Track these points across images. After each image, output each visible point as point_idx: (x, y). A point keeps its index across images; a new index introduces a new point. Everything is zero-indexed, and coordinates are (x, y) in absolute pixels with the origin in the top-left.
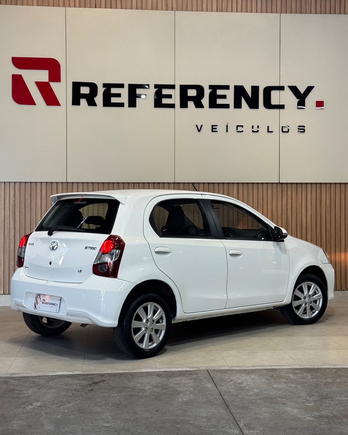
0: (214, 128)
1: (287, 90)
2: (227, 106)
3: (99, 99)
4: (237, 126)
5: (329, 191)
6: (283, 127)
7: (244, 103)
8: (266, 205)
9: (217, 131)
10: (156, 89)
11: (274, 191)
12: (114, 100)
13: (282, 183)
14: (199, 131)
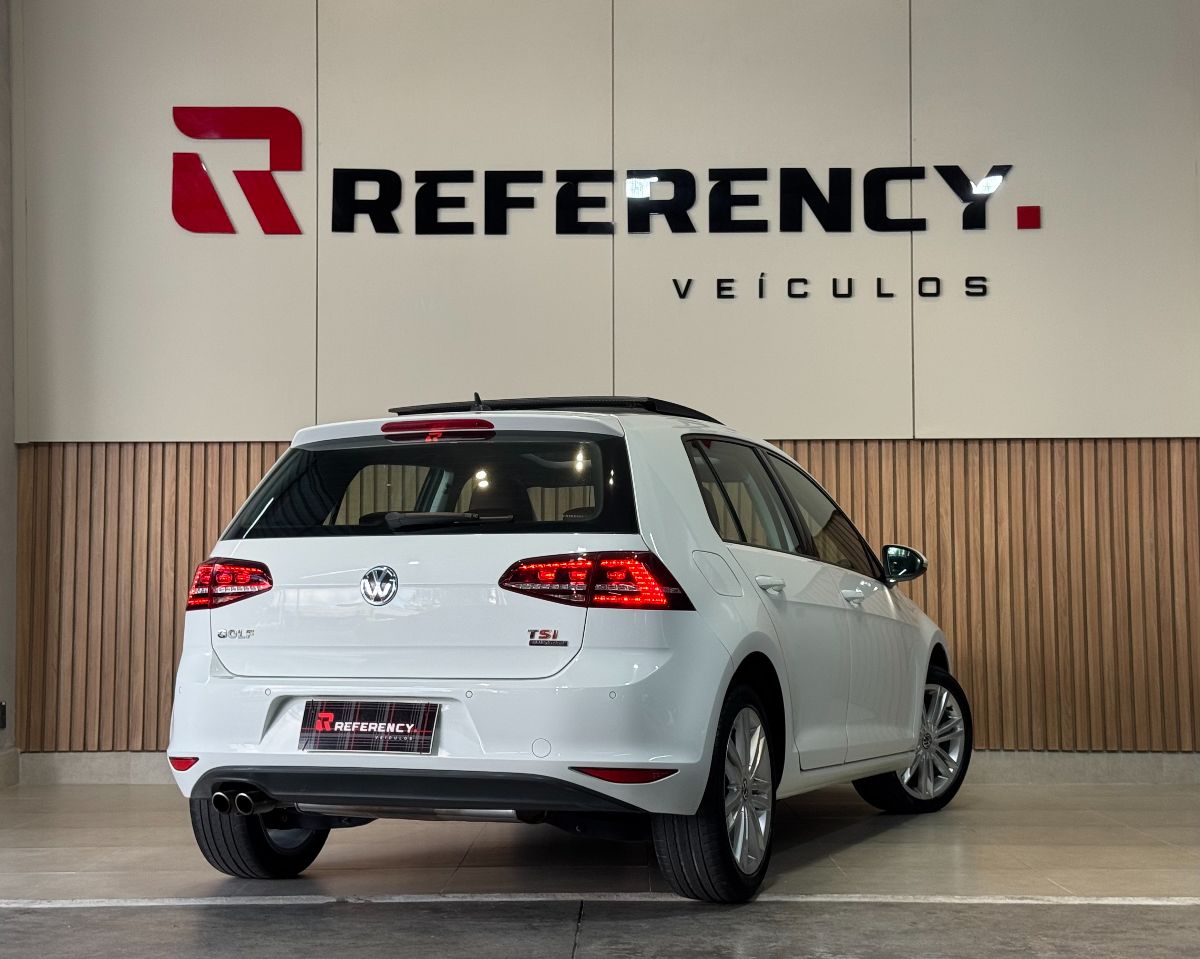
0: (723, 289)
1: (934, 179)
2: (760, 226)
3: (405, 214)
4: (791, 282)
5: (1062, 461)
6: (922, 281)
7: (809, 216)
8: (877, 502)
9: (732, 297)
10: (562, 184)
11: (900, 463)
12: (446, 215)
13: (923, 441)
14: (683, 295)
